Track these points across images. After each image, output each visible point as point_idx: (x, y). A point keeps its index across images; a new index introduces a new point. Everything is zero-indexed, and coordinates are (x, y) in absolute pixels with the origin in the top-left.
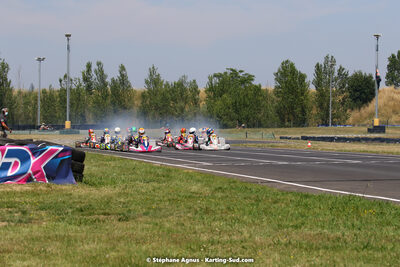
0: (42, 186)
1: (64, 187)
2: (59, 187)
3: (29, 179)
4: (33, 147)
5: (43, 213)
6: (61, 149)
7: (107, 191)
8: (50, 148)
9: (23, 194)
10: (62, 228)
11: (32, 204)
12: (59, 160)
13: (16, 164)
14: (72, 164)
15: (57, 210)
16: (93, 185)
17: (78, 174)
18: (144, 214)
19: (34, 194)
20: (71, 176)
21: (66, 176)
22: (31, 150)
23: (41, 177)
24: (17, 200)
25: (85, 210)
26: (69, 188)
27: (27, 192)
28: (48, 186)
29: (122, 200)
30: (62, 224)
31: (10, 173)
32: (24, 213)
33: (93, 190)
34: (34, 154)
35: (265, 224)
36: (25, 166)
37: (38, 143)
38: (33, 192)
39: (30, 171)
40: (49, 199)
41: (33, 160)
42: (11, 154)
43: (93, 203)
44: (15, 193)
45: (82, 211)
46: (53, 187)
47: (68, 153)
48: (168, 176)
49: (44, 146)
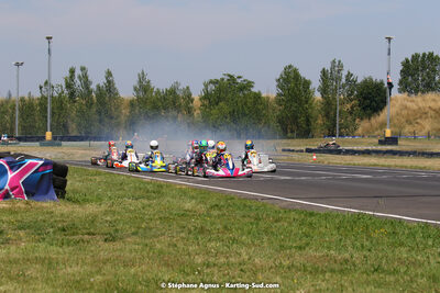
0: (21, 203)
1: (45, 205)
2: (39, 204)
4: (10, 159)
5: (22, 233)
6: (41, 162)
7: (91, 208)
8: (29, 161)
10: (42, 249)
11: (9, 223)
12: (40, 174)
14: (53, 179)
15: (37, 230)
16: (76, 202)
17: (60, 190)
18: (133, 234)
19: (11, 212)
20: (52, 192)
21: (47, 192)
22: (8, 163)
23: (20, 194)
25: (67, 230)
26: (50, 205)
27: (4, 210)
28: (27, 203)
29: (108, 218)
30: (42, 245)
32: (1, 233)
33: (77, 208)
34: (11, 168)
35: (265, 244)
37: (16, 155)
38: (10, 209)
39: (7, 187)
40: (28, 218)
41: (10, 175)
43: (77, 222)
45: (64, 230)
46: (33, 204)
47: (49, 167)
48: (159, 192)
49: (23, 159)
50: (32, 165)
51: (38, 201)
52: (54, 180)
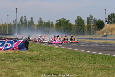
0: (17, 51)
1: (23, 52)
3: (13, 49)
4: (14, 40)
5: (19, 59)
6: (22, 41)
7: (35, 53)
8: (19, 40)
9: (12, 53)
11: (16, 56)
12: (22, 44)
13: (10, 45)
16: (31, 51)
17: (27, 48)
18: (49, 59)
19: (15, 53)
20: (25, 48)
21: (24, 49)
22: (14, 41)
24: (11, 55)
27: (13, 53)
28: (19, 51)
29: (41, 55)
30: (26, 62)
31: (8, 47)
32: (14, 59)
33: (32, 53)
34: (15, 42)
36: (12, 45)
39: (13, 47)
40: (20, 55)
41: (14, 44)
42: (8, 42)
43: (33, 56)
44: (10, 53)
45: (30, 58)
46: (20, 52)
47: (24, 42)
48: (51, 49)
49: (17, 40)
50: (20, 41)
51: (21, 51)
52: (25, 45)
